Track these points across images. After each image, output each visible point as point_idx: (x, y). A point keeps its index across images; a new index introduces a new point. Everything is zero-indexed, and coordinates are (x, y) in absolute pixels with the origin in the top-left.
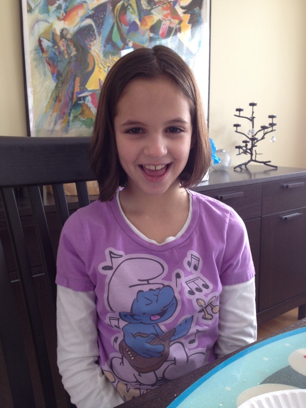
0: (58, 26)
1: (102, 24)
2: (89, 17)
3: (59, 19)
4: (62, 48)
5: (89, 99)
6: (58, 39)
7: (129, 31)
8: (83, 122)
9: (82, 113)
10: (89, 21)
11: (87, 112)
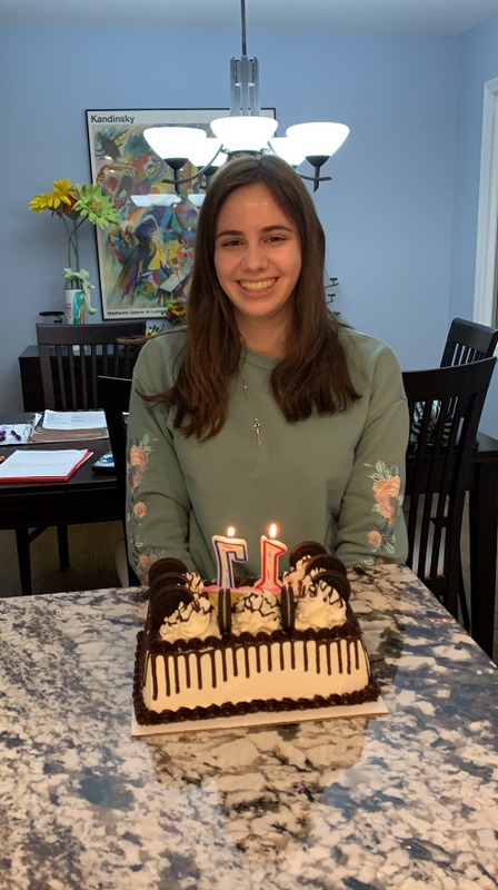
0: (124, 225)
1: (162, 216)
2: (150, 213)
3: (124, 219)
4: (127, 240)
5: (151, 277)
6: (123, 235)
7: (187, 218)
8: (147, 296)
9: (145, 289)
10: (150, 217)
11: (149, 287)
